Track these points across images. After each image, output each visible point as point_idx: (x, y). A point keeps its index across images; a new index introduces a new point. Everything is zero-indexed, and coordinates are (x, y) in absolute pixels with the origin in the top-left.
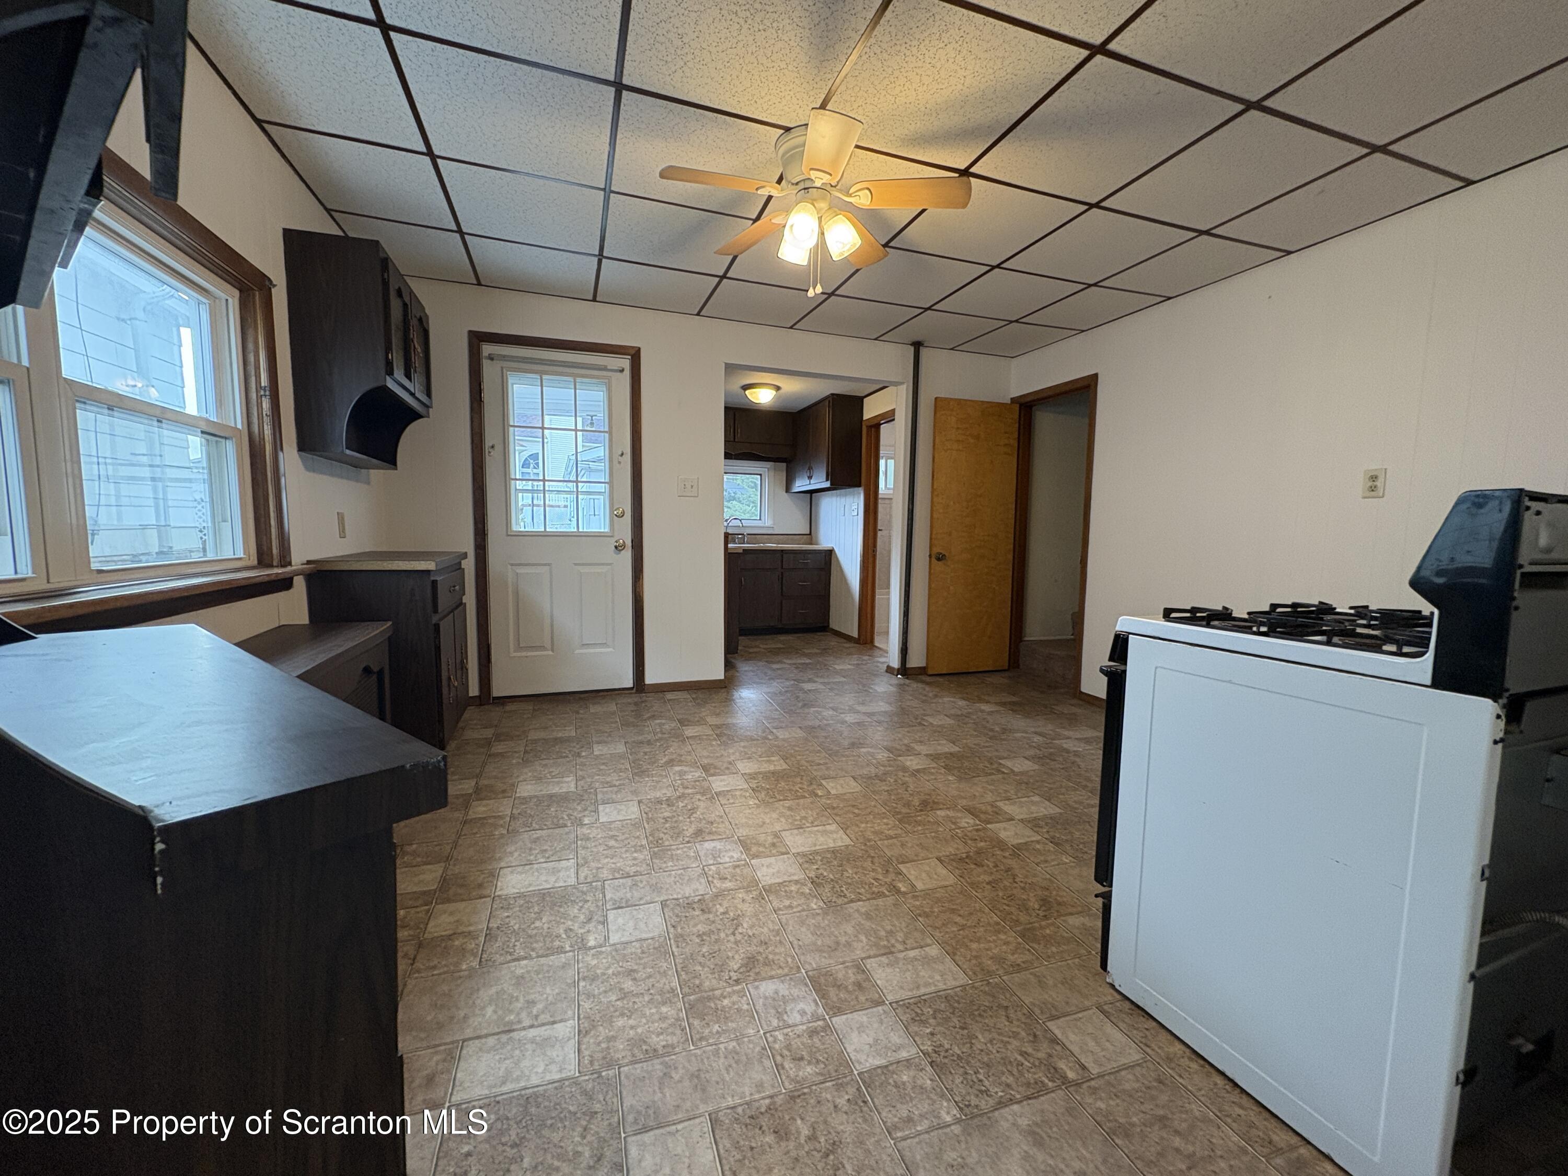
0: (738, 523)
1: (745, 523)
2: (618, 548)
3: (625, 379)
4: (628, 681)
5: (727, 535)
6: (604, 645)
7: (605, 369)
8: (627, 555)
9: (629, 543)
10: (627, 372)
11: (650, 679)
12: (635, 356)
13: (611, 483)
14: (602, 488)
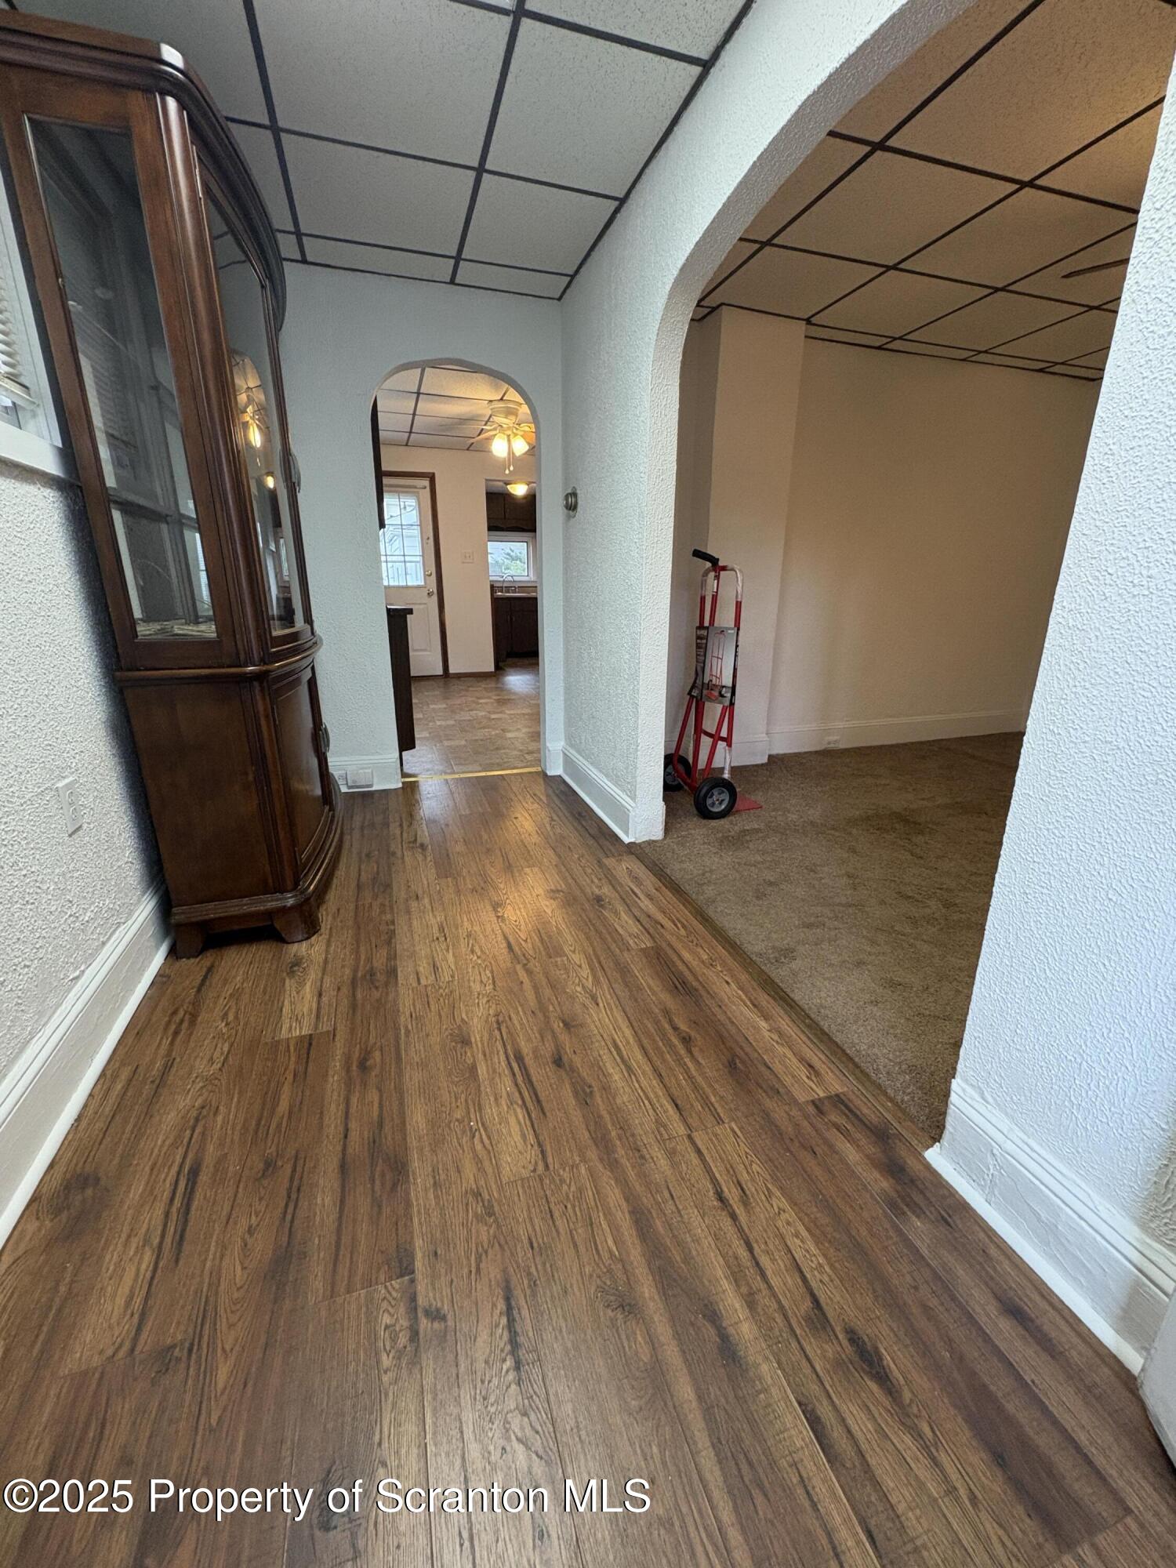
0: (510, 579)
1: (516, 579)
2: (430, 594)
3: (427, 493)
4: (440, 671)
5: (492, 587)
6: (425, 650)
7: (415, 487)
8: (435, 598)
9: (435, 591)
10: (428, 489)
11: (452, 670)
12: (432, 478)
13: (423, 556)
14: (419, 559)
